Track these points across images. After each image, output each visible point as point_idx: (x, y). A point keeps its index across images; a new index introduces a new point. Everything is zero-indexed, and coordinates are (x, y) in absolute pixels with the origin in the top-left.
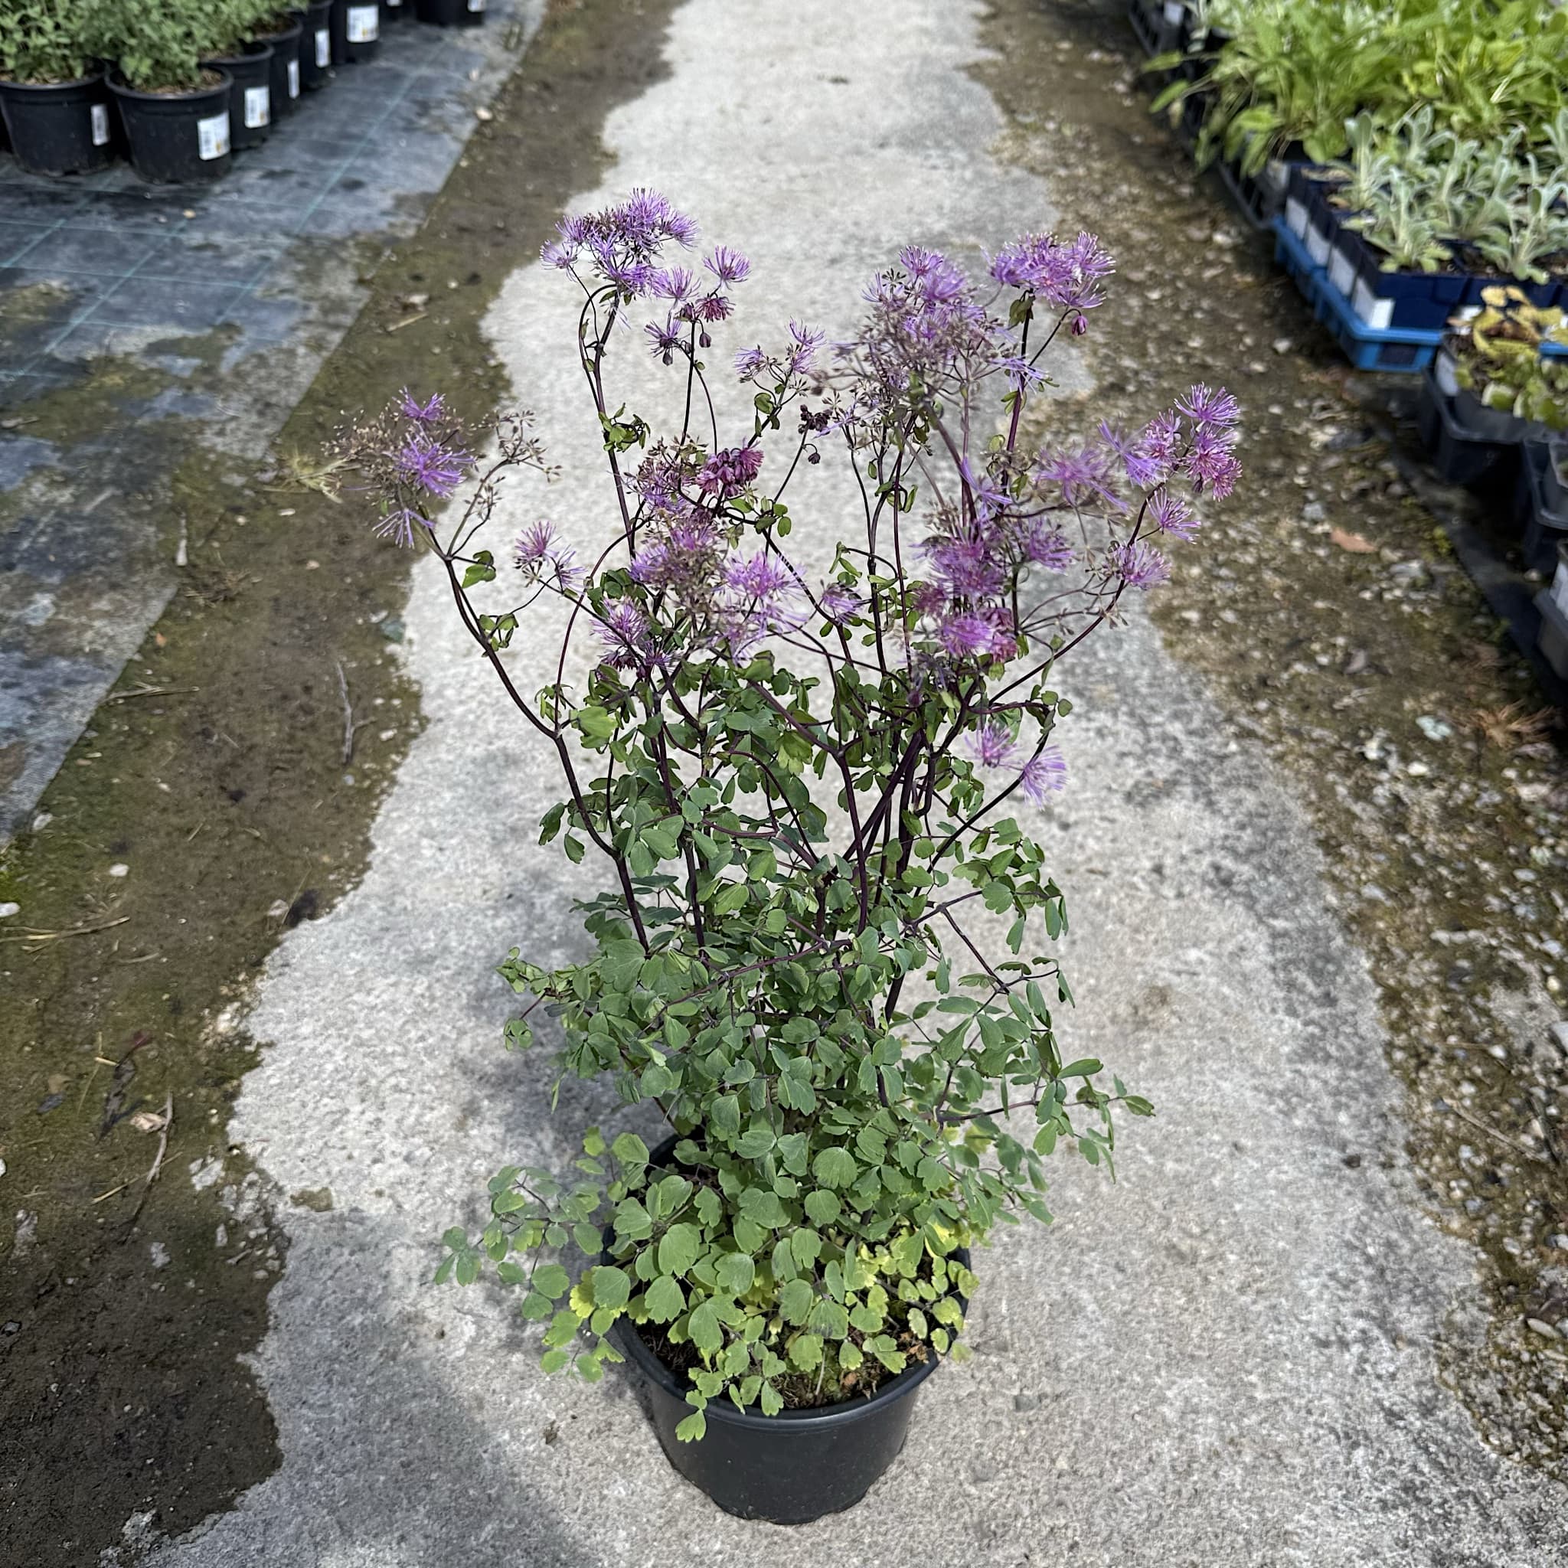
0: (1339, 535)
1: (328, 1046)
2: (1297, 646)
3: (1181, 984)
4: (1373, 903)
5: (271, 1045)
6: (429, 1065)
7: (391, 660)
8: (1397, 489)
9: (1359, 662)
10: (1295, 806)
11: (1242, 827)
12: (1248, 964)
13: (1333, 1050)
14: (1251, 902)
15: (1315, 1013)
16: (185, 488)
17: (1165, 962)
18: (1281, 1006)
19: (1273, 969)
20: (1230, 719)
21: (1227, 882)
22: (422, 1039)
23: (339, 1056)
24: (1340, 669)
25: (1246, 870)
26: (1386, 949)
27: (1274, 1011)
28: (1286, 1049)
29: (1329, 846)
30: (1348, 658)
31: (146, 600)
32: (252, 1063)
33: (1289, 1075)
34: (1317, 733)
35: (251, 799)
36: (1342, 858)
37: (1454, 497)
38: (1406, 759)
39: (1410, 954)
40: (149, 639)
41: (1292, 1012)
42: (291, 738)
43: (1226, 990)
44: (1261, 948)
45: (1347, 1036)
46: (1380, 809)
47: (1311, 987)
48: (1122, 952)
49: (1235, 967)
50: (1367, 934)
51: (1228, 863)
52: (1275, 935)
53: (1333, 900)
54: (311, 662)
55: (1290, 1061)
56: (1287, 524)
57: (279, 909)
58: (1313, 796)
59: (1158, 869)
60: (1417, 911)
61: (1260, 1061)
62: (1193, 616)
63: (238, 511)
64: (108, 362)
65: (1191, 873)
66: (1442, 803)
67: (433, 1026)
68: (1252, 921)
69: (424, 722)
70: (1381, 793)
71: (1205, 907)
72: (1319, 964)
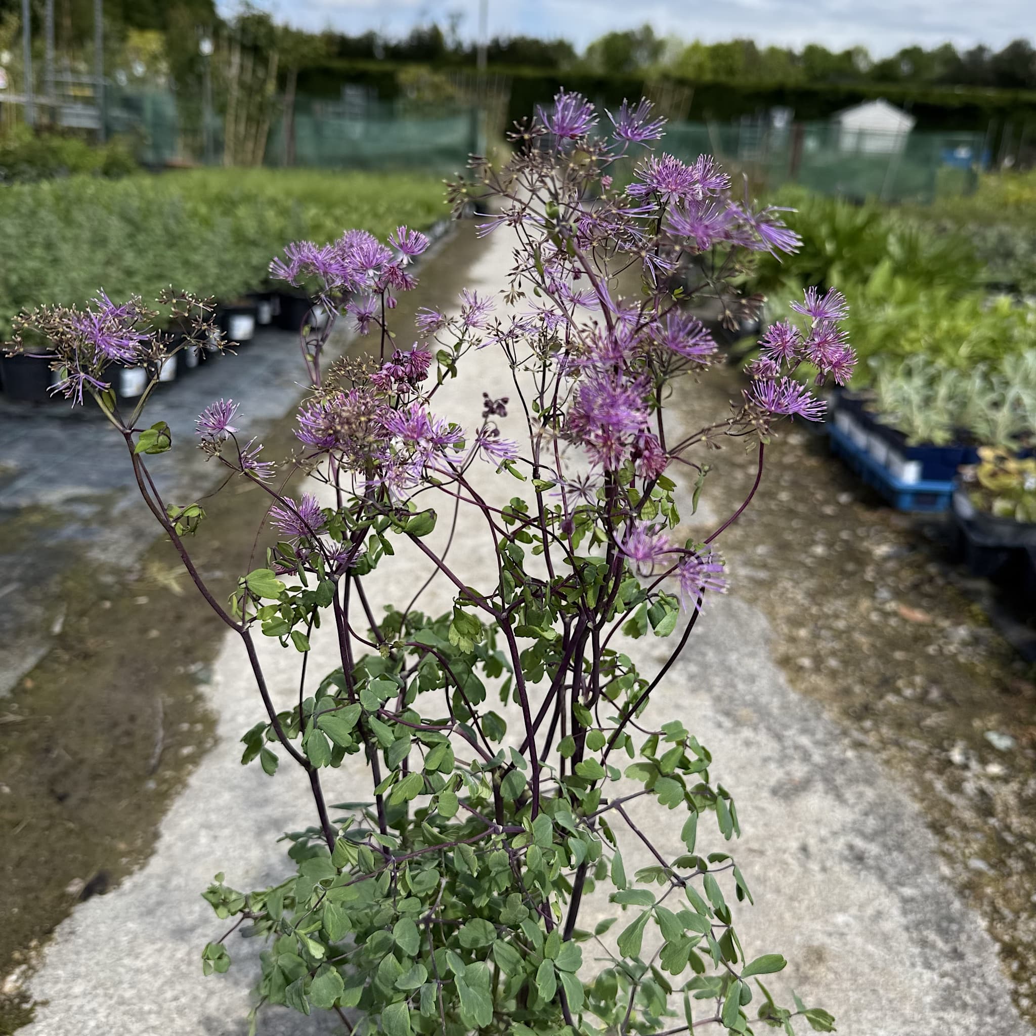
0: (905, 611)
1: (94, 1004)
2: (886, 684)
3: (833, 945)
4: (979, 873)
5: (45, 1003)
6: (179, 1022)
8: (940, 581)
9: (935, 694)
10: (905, 799)
11: (866, 814)
12: (887, 926)
13: (968, 999)
14: (882, 875)
15: (948, 966)
16: (70, 584)
17: (817, 925)
18: (919, 961)
19: (907, 929)
20: (845, 733)
21: (859, 858)
22: (176, 999)
23: (101, 1015)
24: (922, 699)
25: (873, 849)
26: (996, 910)
27: (913, 965)
28: (928, 999)
29: (937, 828)
30: (926, 692)
31: (24, 656)
32: (26, 1019)
33: (934, 1022)
34: (912, 743)
35: (72, 801)
36: (947, 838)
37: (981, 585)
38: (984, 762)
39: (1017, 914)
40: (21, 681)
41: (928, 966)
42: (112, 754)
43: (870, 948)
44: (895, 912)
45: (979, 988)
46: (971, 799)
47: (940, 944)
48: (781, 918)
49: (876, 928)
50: (979, 898)
51: (859, 843)
52: (905, 901)
53: (946, 870)
54: (138, 700)
55: (933, 1009)
56: (865, 604)
57: (75, 887)
58: (917, 790)
59: (804, 849)
60: (1015, 878)
61: (908, 1010)
62: (806, 662)
63: (105, 598)
64: (35, 508)
65: (830, 851)
66: (1019, 795)
67: (187, 986)
68: (884, 889)
69: (217, 741)
70: (970, 787)
71: (845, 879)
72: (945, 924)
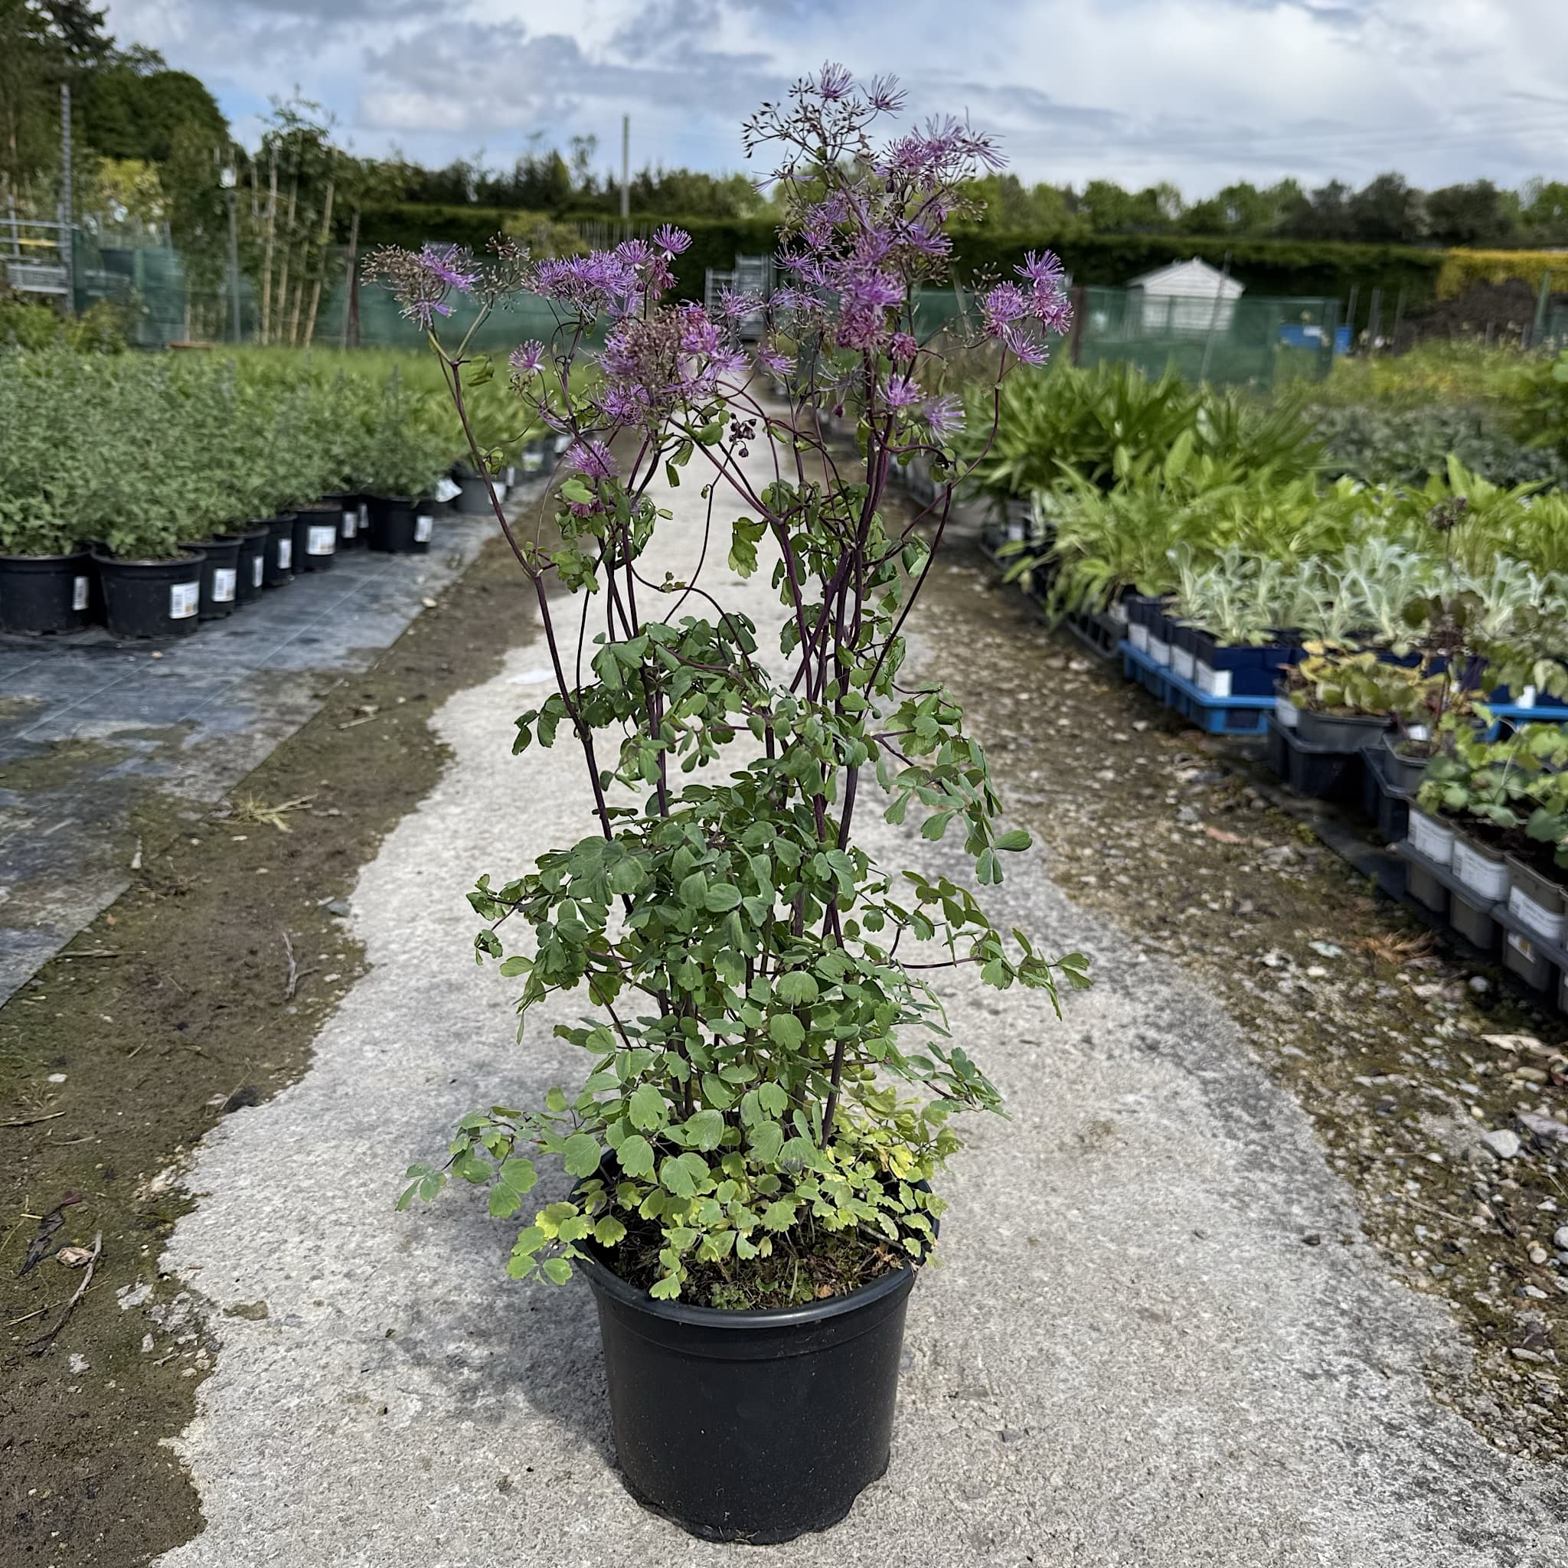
0: (1213, 832)
1: (267, 1193)
2: (1189, 897)
3: (1123, 1120)
4: (1294, 1058)
5: (207, 1195)
6: (370, 1205)
7: (339, 928)
8: (1260, 804)
9: (1247, 907)
10: (1208, 996)
11: (1162, 1009)
12: (1184, 1104)
13: (1277, 1162)
14: (1179, 1061)
15: (1254, 1136)
16: (142, 820)
17: (1104, 1104)
18: (1221, 1133)
19: (1208, 1106)
20: (1136, 940)
21: (1153, 1047)
22: (364, 1185)
23: (277, 1201)
24: (1233, 912)
25: (1170, 1038)
26: (1311, 1089)
27: (1214, 1136)
28: (1232, 1162)
29: (1243, 1020)
30: (1236, 904)
31: (99, 893)
32: (188, 1208)
33: (1237, 1181)
34: (1217, 949)
35: (194, 1029)
36: (1258, 1028)
37: (1313, 804)
38: (1303, 965)
39: (1337, 1093)
40: (100, 917)
41: (1230, 1134)
42: (236, 985)
43: (1165, 1122)
44: (1194, 1092)
45: (1289, 1151)
46: (1287, 996)
47: (1246, 1118)
48: (1061, 1098)
49: (1172, 1106)
50: (1293, 1079)
51: (1152, 1034)
52: (1205, 1082)
53: (1255, 1057)
54: (257, 934)
55: (1236, 1170)
56: (1163, 825)
57: (219, 1100)
58: (1223, 988)
59: (1087, 1040)
60: (1336, 1063)
61: (1208, 1171)
62: (1092, 880)
63: (193, 836)
64: (75, 743)
65: (1119, 1041)
66: (1344, 994)
67: (375, 1176)
68: (1182, 1073)
69: (368, 968)
70: (1286, 986)
71: (1136, 1065)
72: (1252, 1102)
